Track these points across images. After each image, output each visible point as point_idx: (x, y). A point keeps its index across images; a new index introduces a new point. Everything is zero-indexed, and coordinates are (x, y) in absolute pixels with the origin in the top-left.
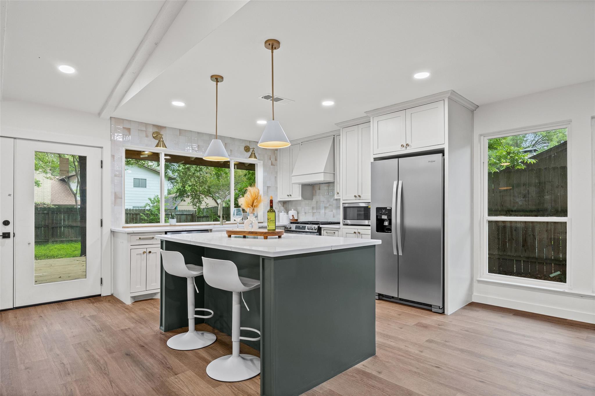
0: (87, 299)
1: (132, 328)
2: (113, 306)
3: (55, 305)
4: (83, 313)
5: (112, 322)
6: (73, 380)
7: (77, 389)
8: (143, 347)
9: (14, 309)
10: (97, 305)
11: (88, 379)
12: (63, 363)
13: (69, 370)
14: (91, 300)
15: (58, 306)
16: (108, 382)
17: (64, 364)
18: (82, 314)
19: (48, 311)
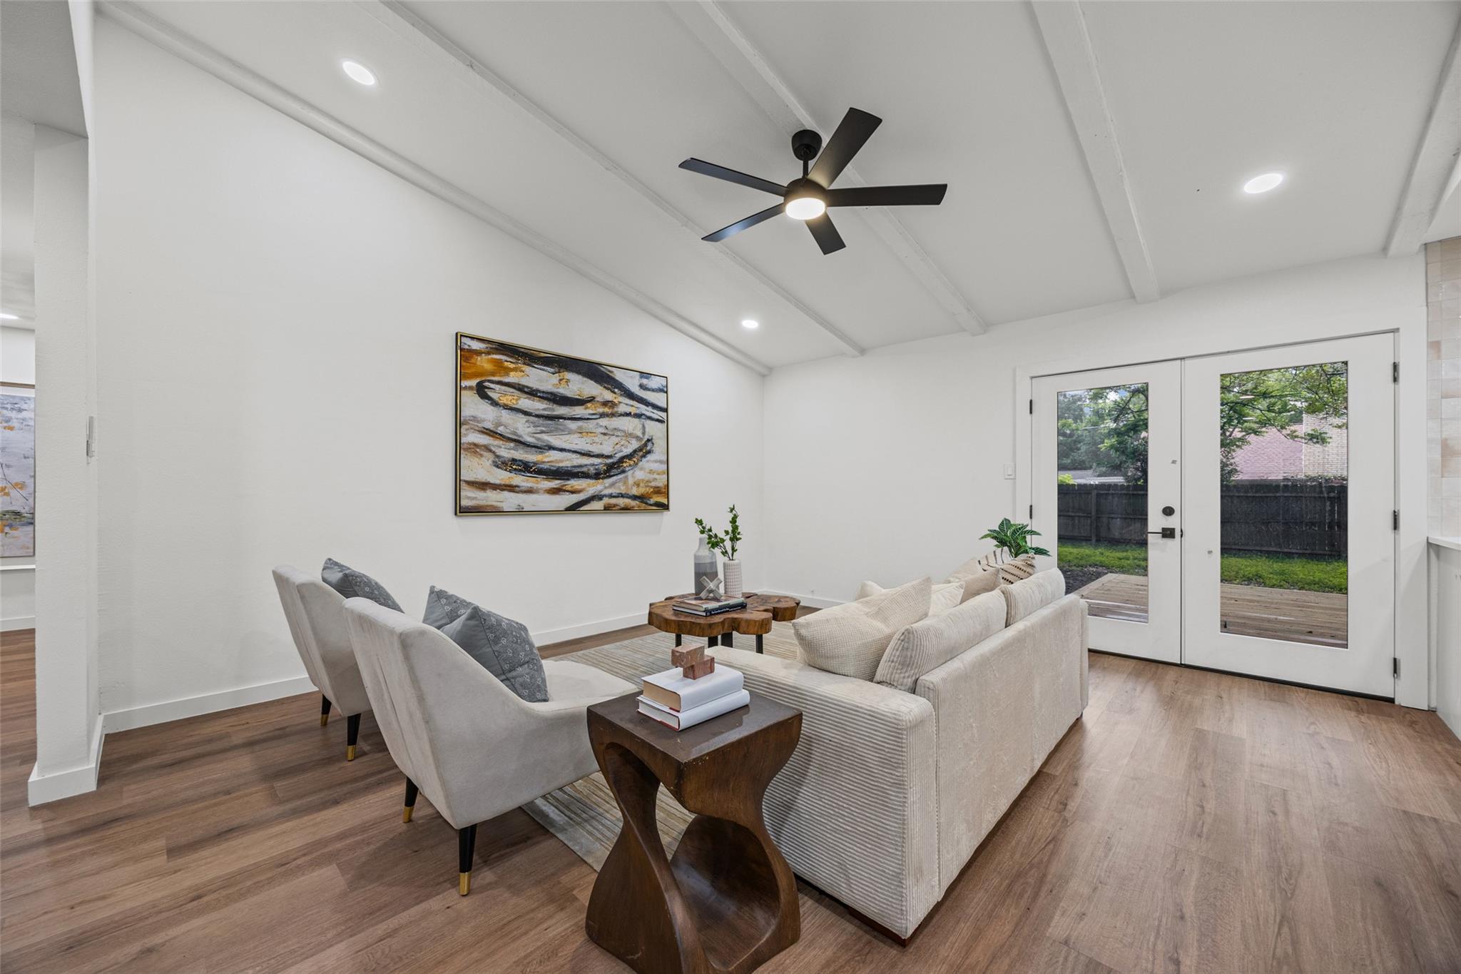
0: (1350, 697)
1: (1446, 824)
2: (1419, 740)
3: (1264, 685)
4: (1318, 723)
5: (1389, 779)
6: (1200, 853)
7: (1195, 876)
8: (1453, 898)
9: (1181, 665)
10: (1369, 721)
11: (1233, 874)
12: (1202, 807)
13: (1205, 830)
14: (1358, 704)
15: (1267, 689)
16: (1277, 914)
17: (1203, 811)
18: (1312, 727)
19: (1241, 693)
